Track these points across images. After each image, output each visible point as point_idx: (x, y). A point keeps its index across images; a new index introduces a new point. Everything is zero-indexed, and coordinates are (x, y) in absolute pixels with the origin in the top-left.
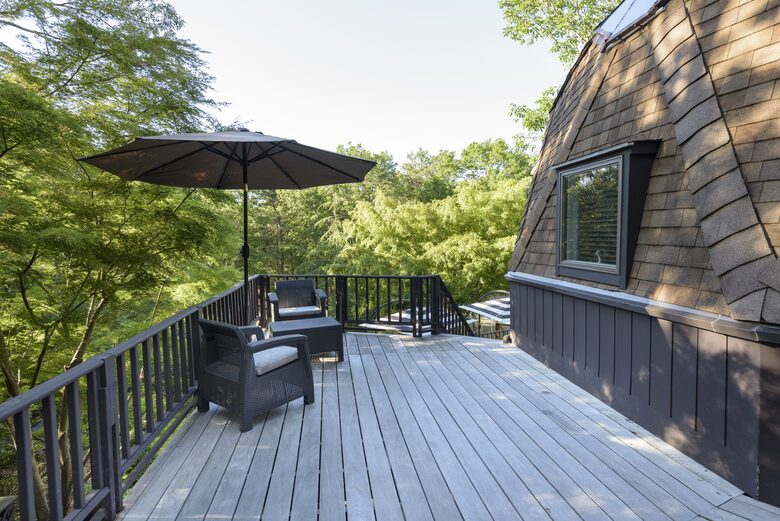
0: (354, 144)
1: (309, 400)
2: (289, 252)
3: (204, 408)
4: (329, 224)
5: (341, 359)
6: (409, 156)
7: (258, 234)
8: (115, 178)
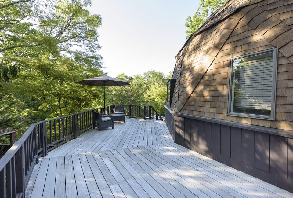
0: (153, 70)
1: (113, 128)
2: (134, 100)
3: (94, 128)
4: (143, 93)
5: (125, 122)
6: (170, 73)
7: (126, 95)
8: (81, 85)
